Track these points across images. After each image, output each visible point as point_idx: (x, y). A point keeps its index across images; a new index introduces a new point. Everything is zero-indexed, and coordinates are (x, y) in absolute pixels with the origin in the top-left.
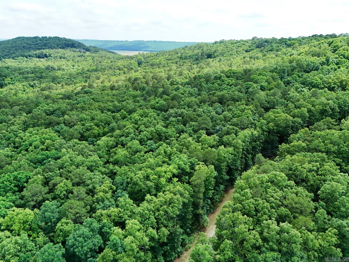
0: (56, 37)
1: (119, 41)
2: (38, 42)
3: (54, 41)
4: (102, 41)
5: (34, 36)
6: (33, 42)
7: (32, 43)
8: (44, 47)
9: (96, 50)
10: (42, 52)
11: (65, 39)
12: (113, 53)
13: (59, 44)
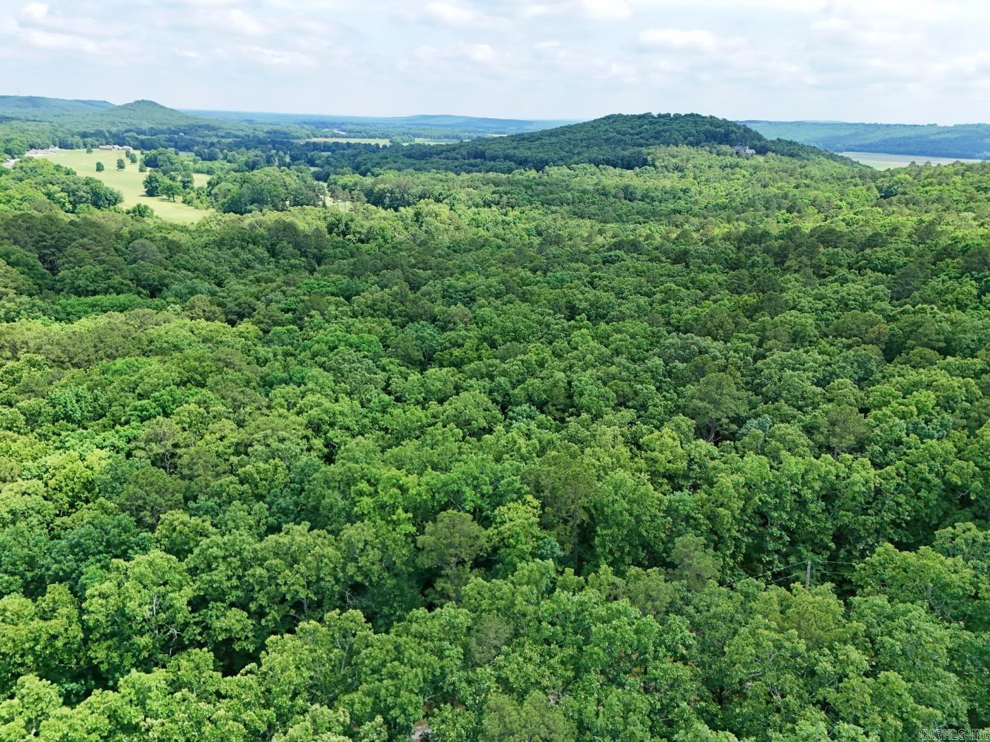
0: (692, 115)
1: (905, 126)
2: (645, 127)
3: (682, 127)
4: (848, 124)
5: (642, 113)
6: (632, 128)
7: (629, 130)
8: (652, 141)
9: (789, 149)
10: (640, 152)
11: (712, 120)
12: (845, 161)
13: (691, 134)
